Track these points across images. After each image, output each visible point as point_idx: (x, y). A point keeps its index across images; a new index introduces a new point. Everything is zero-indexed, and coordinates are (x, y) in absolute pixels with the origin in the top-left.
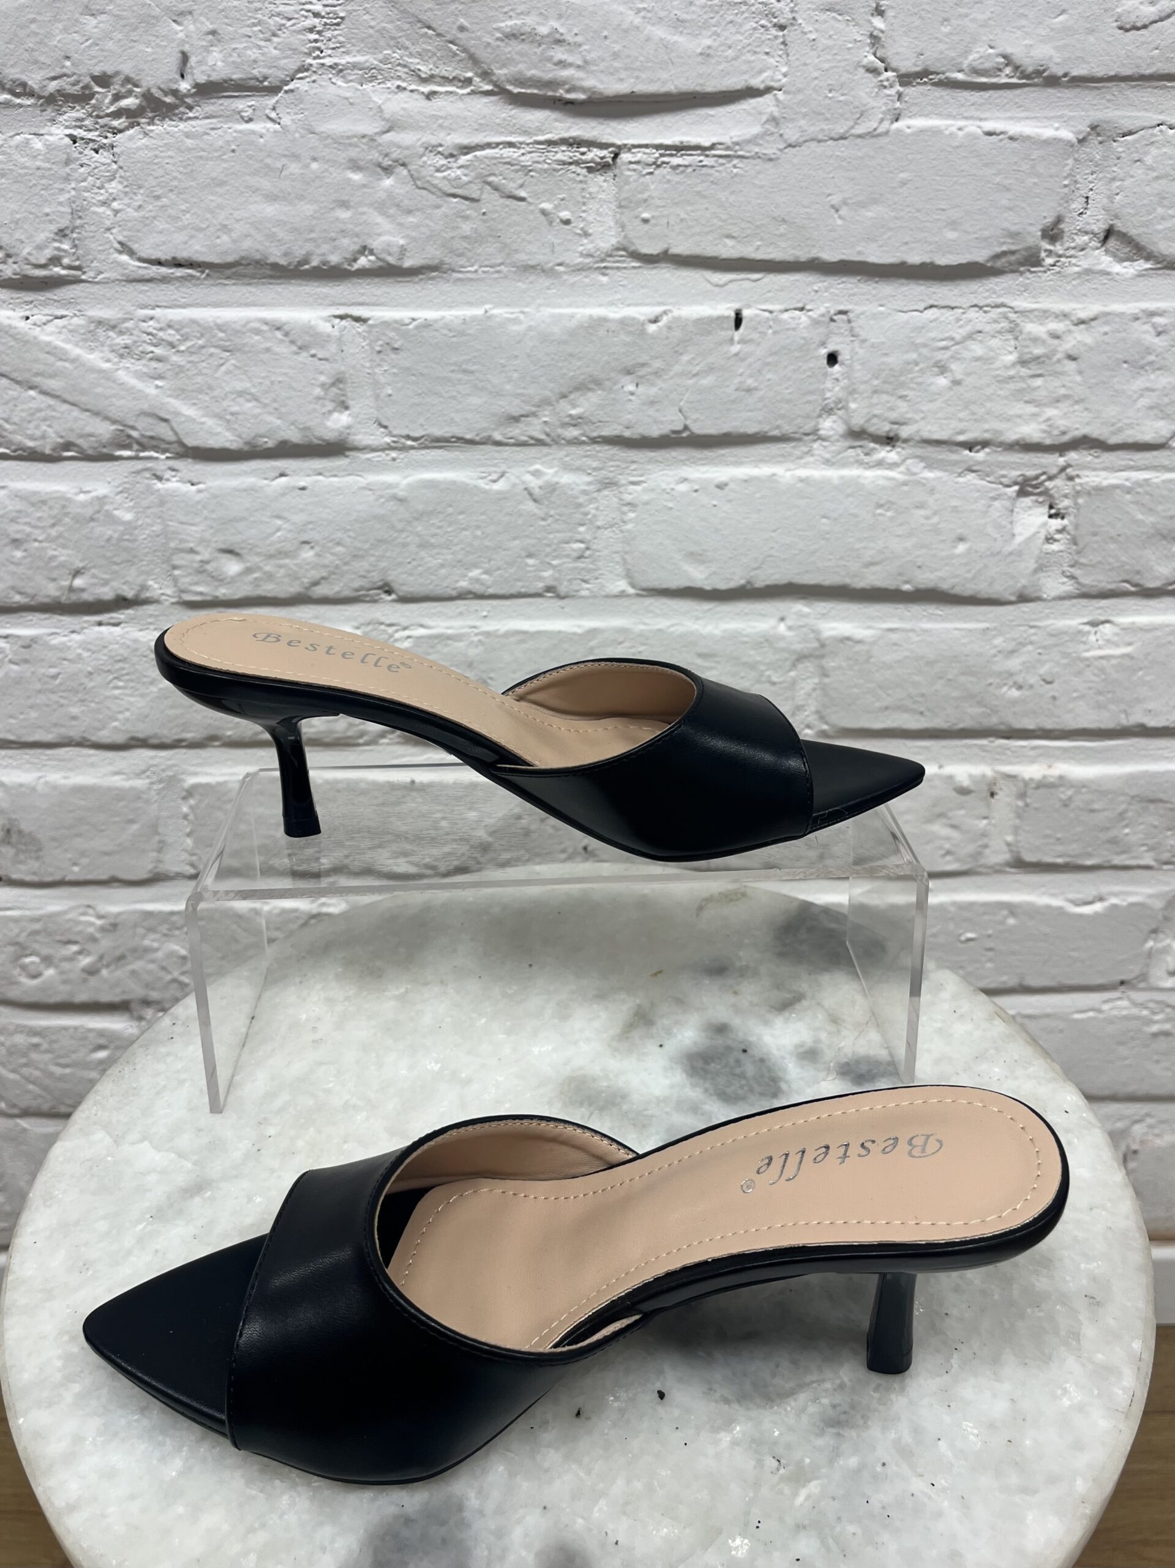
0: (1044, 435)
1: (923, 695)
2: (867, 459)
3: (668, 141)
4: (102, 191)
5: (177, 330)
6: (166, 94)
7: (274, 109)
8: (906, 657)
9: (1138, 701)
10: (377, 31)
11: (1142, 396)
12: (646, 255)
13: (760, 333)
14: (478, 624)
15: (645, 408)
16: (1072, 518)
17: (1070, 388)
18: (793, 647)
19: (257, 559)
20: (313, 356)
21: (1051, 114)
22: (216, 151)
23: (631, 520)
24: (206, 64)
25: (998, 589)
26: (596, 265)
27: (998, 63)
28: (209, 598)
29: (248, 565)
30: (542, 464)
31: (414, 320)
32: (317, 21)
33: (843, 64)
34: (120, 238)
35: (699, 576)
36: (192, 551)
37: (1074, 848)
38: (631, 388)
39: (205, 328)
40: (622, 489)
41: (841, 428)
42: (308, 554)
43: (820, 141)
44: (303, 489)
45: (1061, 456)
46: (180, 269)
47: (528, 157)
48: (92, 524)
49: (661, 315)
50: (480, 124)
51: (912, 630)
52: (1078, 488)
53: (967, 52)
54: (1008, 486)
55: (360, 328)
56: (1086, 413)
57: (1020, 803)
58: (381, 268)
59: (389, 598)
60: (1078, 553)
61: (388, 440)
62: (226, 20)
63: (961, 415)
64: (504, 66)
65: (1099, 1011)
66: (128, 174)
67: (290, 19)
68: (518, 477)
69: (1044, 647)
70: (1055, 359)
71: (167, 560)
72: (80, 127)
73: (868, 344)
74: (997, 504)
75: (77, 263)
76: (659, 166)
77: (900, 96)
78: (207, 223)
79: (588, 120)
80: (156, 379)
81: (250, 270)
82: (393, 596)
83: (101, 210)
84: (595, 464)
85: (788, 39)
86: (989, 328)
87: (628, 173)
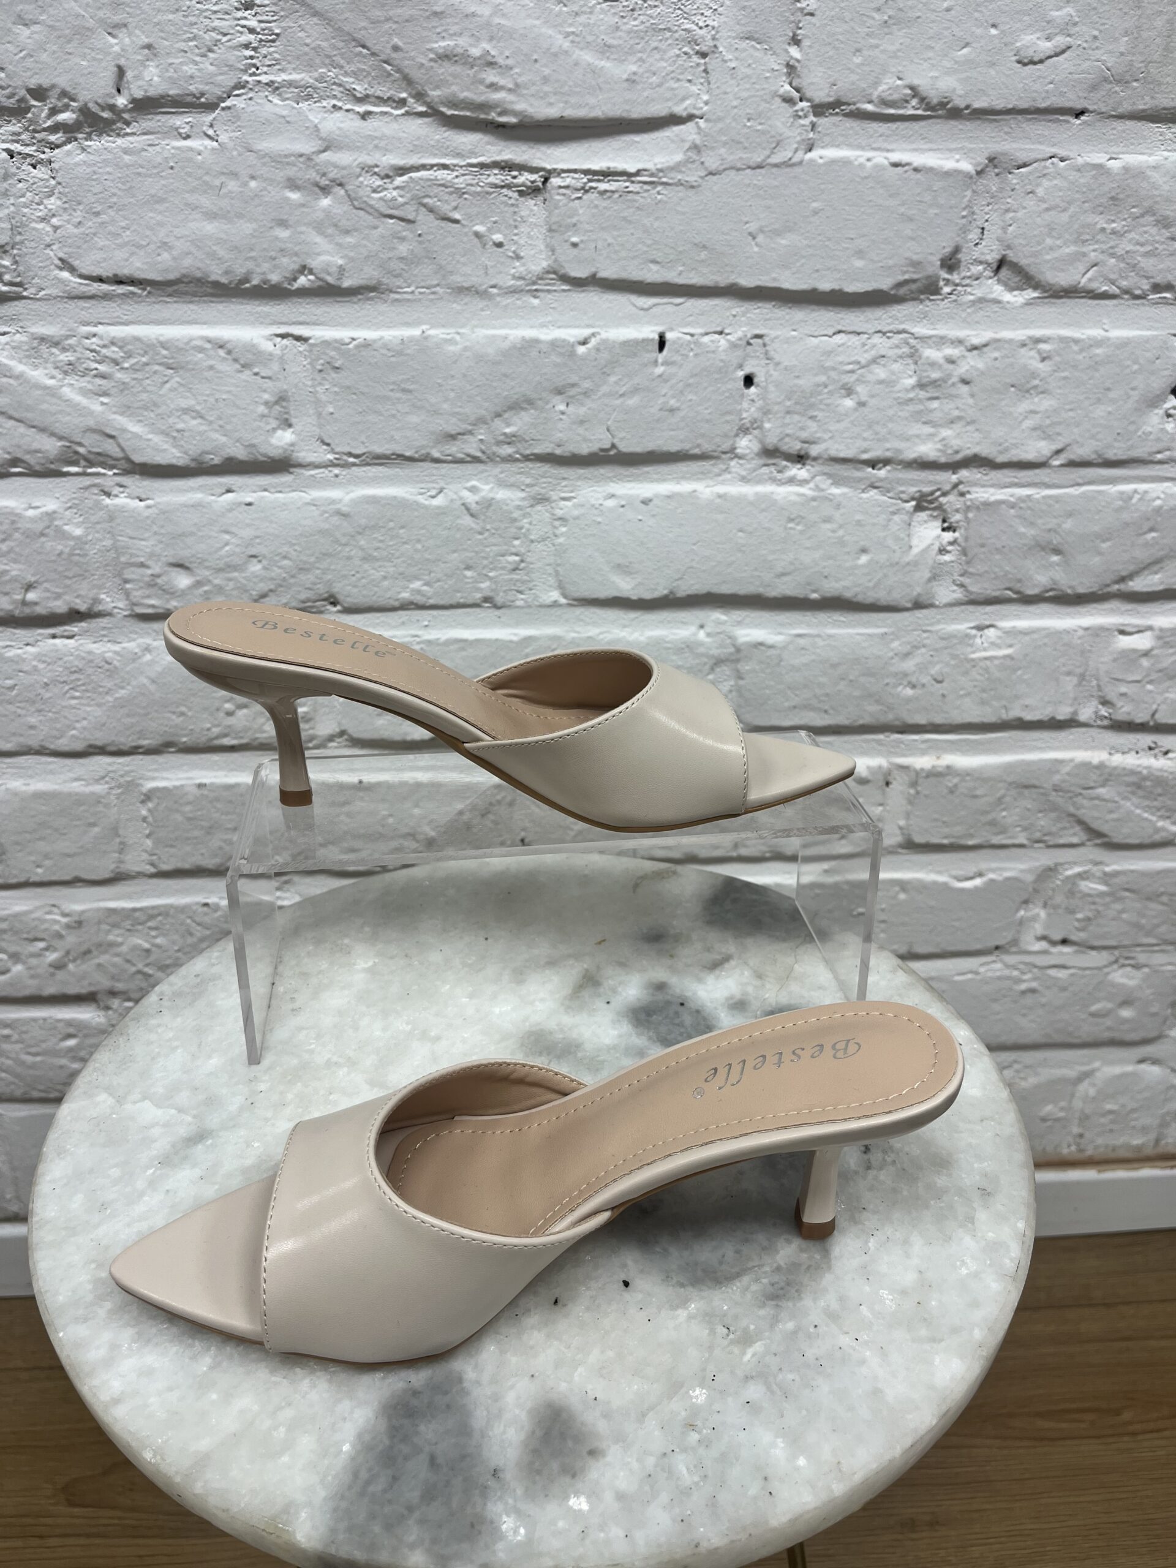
0: (939, 454)
1: (827, 695)
2: (779, 476)
3: (595, 167)
4: (41, 207)
5: (120, 348)
6: (103, 109)
7: (211, 126)
8: (814, 661)
9: (1017, 697)
10: (313, 49)
11: (1026, 417)
12: (575, 278)
13: (682, 355)
14: (420, 633)
15: (574, 427)
16: (962, 531)
17: (963, 410)
18: (711, 652)
19: (207, 573)
20: (256, 374)
21: (954, 146)
22: (155, 167)
23: (562, 534)
24: (143, 79)
25: (898, 596)
26: (528, 288)
27: (905, 95)
28: (161, 611)
29: (198, 578)
30: (478, 480)
31: (353, 339)
32: (252, 37)
33: (761, 93)
34: (61, 255)
35: (625, 586)
36: (142, 565)
37: (958, 830)
38: (562, 407)
39: (148, 346)
40: (553, 505)
41: (756, 447)
42: (255, 567)
43: (738, 170)
44: (249, 504)
45: (954, 473)
46: (122, 286)
47: (461, 179)
48: (43, 539)
49: (590, 338)
50: (415, 145)
51: (818, 636)
52: (969, 503)
53: (876, 83)
54: (907, 501)
55: (301, 347)
56: (976, 435)
57: (912, 791)
58: (320, 287)
59: (335, 609)
60: (968, 563)
61: (331, 457)
62: (162, 35)
63: (865, 435)
64: (437, 87)
65: (977, 973)
66: (67, 190)
67: (225, 35)
68: (456, 493)
69: (936, 650)
70: (950, 382)
71: (119, 574)
72: (17, 142)
73: (782, 366)
74: (896, 518)
75: (18, 280)
76: (587, 191)
77: (813, 126)
78: (148, 240)
79: (519, 144)
80: (100, 396)
81: (191, 288)
82: (339, 608)
83: (40, 226)
84: (528, 481)
85: (710, 67)
86: (891, 353)
87: (558, 197)
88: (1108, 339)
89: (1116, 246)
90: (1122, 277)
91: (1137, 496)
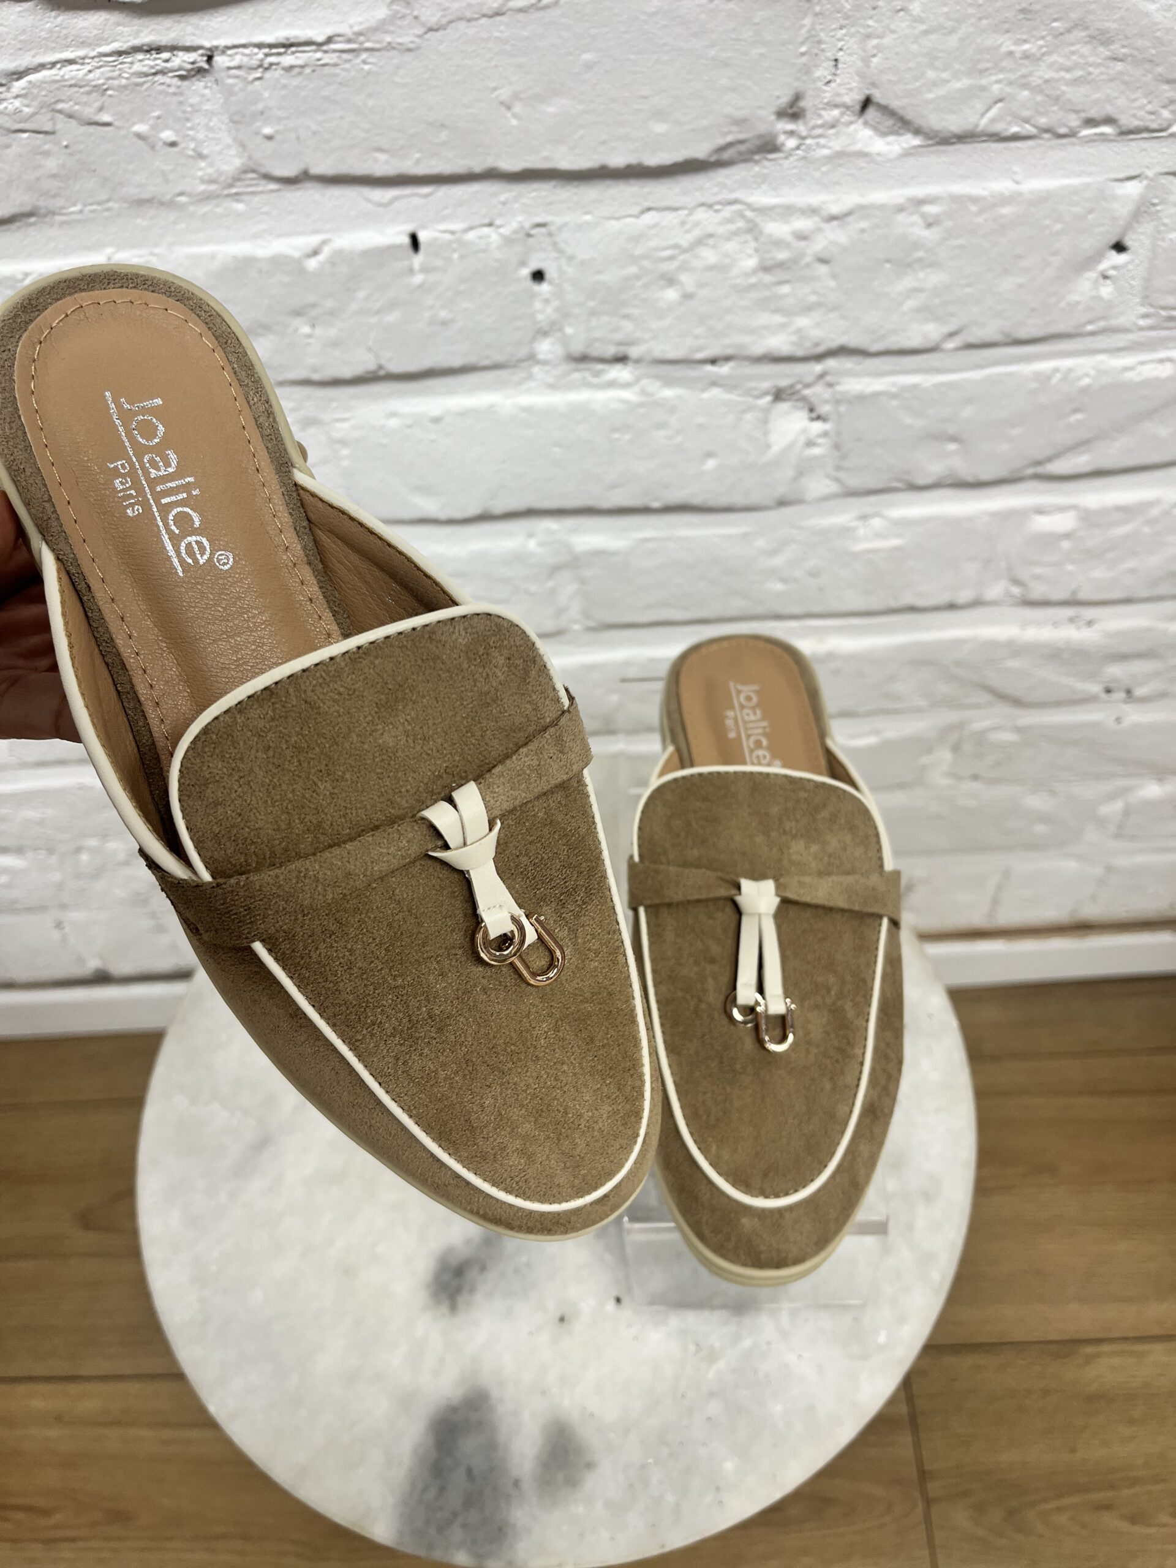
0: (793, 346)
2: (595, 381)
3: (269, 39)
8: (665, 563)
9: (908, 585)
11: (908, 297)
12: (282, 177)
13: (444, 258)
16: (833, 424)
17: (822, 295)
18: (544, 562)
23: (345, 457)
25: (754, 499)
26: (224, 192)
35: (430, 508)
40: (328, 427)
43: (469, 20)
45: (816, 364)
47: (97, 74)
50: (21, 41)
52: (839, 394)
54: (760, 397)
56: (841, 322)
60: (843, 457)
63: (696, 331)
69: (809, 545)
74: (749, 416)
76: (267, 69)
79: (159, 19)
84: (291, 405)
86: (721, 230)
87: (230, 81)
88: (1020, 194)
89: (1031, 74)
90: (1038, 113)
91: (1058, 376)
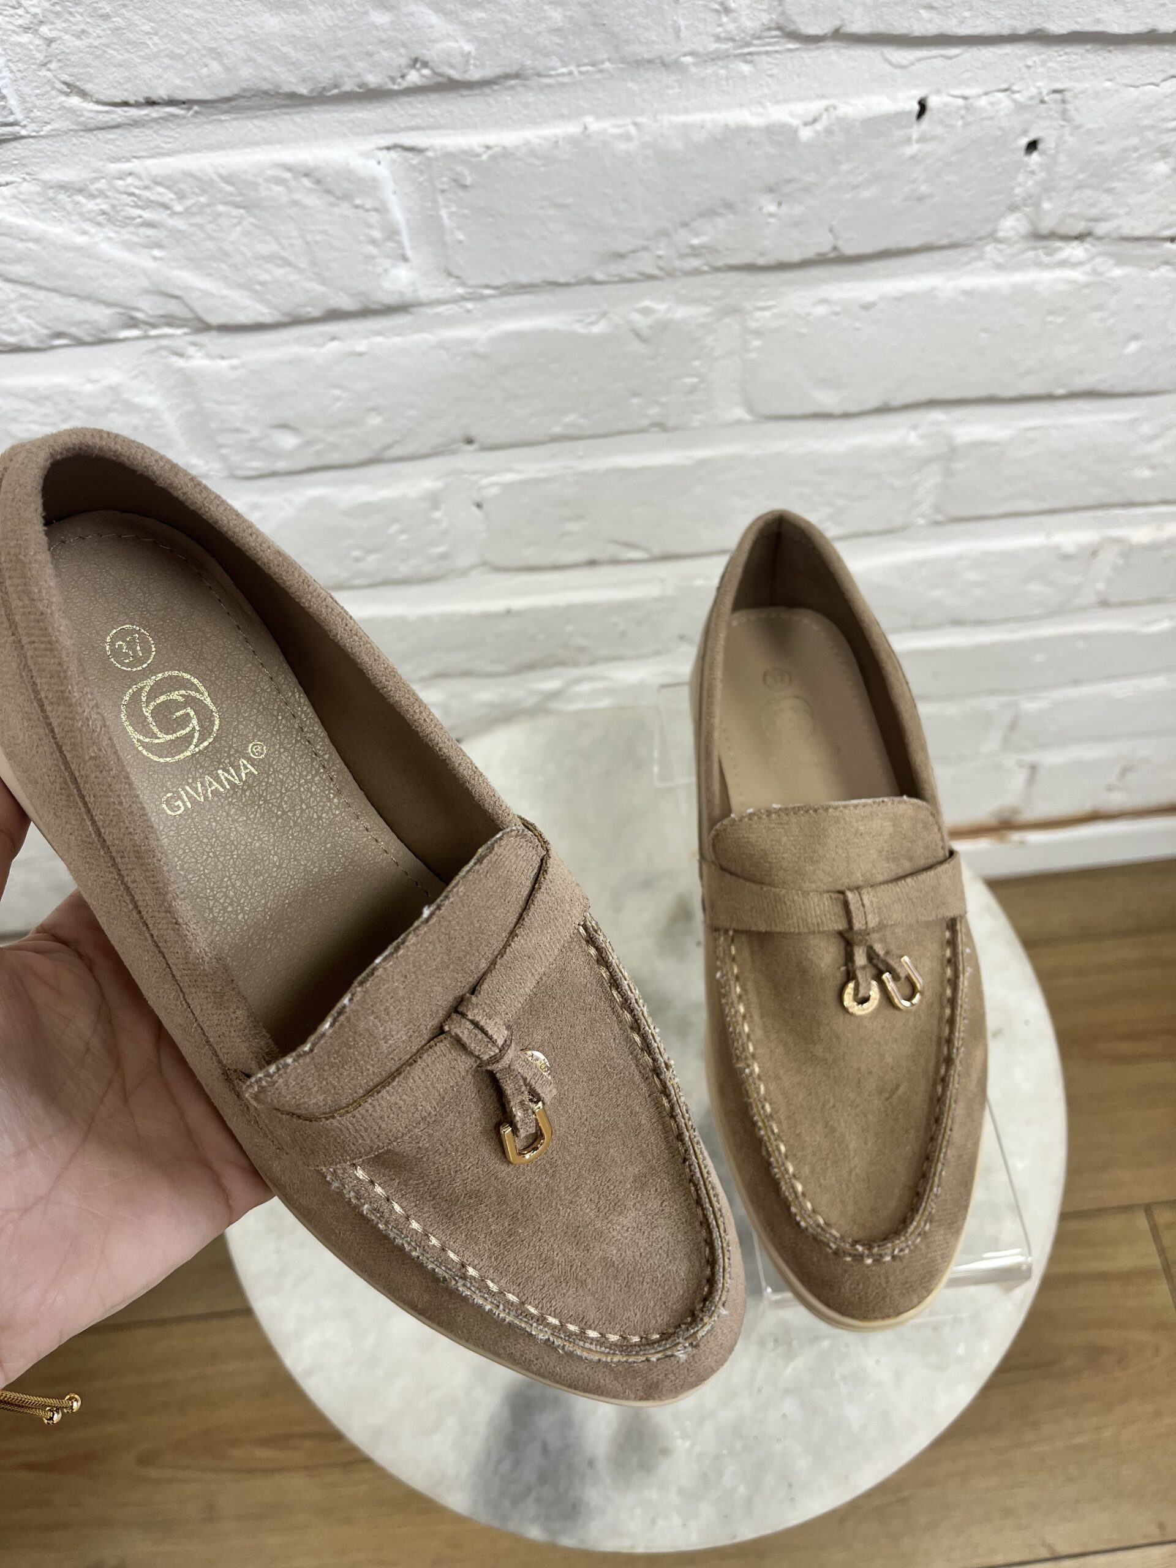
1: (1049, 483)
5: (168, 188)
8: (1041, 452)
12: (808, 35)
13: (947, 126)
14: (573, 464)
15: (785, 230)
18: (919, 454)
19: (317, 432)
20: (357, 207)
23: (755, 348)
26: (739, 51)
28: (267, 472)
29: (307, 437)
30: (652, 300)
31: (488, 147)
34: (64, 76)
35: (828, 400)
36: (237, 430)
37: (1158, 589)
38: (771, 208)
39: (205, 182)
40: (746, 316)
41: (1023, 228)
42: (375, 420)
44: (362, 353)
46: (157, 108)
49: (820, 116)
51: (1054, 427)
55: (415, 159)
57: (1121, 561)
58: (438, 83)
59: (471, 448)
61: (460, 291)
68: (621, 317)
71: (211, 439)
73: (1081, 130)
80: (151, 248)
81: (256, 102)
82: (476, 446)
84: (716, 293)
